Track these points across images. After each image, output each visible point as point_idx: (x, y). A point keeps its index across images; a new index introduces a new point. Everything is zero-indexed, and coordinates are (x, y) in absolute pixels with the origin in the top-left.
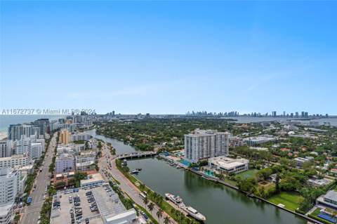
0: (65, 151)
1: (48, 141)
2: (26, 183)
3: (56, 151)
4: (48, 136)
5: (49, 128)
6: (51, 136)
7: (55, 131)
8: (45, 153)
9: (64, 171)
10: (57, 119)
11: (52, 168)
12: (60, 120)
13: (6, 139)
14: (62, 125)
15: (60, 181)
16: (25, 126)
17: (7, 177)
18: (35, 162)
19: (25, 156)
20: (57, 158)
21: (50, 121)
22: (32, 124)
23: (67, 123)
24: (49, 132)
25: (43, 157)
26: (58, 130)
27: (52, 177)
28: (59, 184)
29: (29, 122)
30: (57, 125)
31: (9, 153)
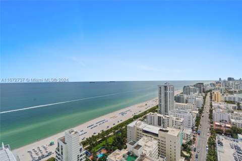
0: (219, 107)
1: (204, 98)
2: (196, 121)
3: (211, 106)
4: (204, 94)
5: (204, 89)
6: (206, 95)
7: (208, 91)
8: (203, 105)
9: (221, 121)
10: (209, 83)
11: (211, 117)
12: (211, 84)
13: (182, 93)
14: (213, 88)
15: (219, 128)
16: (191, 87)
17: (188, 114)
18: (199, 110)
19: (194, 105)
20: (214, 111)
21: (204, 84)
22: (194, 86)
23: (217, 87)
24: (204, 92)
25: (203, 108)
26: (210, 91)
27: (212, 123)
28: (217, 130)
29: (193, 85)
30: (209, 88)
31: (185, 101)
